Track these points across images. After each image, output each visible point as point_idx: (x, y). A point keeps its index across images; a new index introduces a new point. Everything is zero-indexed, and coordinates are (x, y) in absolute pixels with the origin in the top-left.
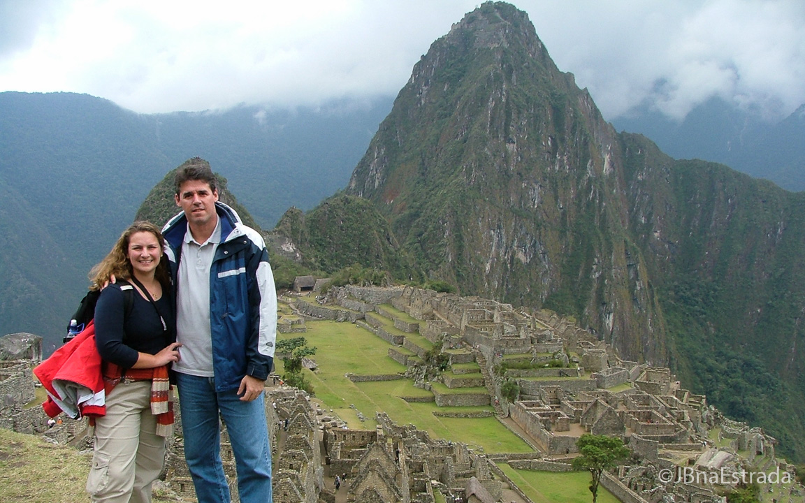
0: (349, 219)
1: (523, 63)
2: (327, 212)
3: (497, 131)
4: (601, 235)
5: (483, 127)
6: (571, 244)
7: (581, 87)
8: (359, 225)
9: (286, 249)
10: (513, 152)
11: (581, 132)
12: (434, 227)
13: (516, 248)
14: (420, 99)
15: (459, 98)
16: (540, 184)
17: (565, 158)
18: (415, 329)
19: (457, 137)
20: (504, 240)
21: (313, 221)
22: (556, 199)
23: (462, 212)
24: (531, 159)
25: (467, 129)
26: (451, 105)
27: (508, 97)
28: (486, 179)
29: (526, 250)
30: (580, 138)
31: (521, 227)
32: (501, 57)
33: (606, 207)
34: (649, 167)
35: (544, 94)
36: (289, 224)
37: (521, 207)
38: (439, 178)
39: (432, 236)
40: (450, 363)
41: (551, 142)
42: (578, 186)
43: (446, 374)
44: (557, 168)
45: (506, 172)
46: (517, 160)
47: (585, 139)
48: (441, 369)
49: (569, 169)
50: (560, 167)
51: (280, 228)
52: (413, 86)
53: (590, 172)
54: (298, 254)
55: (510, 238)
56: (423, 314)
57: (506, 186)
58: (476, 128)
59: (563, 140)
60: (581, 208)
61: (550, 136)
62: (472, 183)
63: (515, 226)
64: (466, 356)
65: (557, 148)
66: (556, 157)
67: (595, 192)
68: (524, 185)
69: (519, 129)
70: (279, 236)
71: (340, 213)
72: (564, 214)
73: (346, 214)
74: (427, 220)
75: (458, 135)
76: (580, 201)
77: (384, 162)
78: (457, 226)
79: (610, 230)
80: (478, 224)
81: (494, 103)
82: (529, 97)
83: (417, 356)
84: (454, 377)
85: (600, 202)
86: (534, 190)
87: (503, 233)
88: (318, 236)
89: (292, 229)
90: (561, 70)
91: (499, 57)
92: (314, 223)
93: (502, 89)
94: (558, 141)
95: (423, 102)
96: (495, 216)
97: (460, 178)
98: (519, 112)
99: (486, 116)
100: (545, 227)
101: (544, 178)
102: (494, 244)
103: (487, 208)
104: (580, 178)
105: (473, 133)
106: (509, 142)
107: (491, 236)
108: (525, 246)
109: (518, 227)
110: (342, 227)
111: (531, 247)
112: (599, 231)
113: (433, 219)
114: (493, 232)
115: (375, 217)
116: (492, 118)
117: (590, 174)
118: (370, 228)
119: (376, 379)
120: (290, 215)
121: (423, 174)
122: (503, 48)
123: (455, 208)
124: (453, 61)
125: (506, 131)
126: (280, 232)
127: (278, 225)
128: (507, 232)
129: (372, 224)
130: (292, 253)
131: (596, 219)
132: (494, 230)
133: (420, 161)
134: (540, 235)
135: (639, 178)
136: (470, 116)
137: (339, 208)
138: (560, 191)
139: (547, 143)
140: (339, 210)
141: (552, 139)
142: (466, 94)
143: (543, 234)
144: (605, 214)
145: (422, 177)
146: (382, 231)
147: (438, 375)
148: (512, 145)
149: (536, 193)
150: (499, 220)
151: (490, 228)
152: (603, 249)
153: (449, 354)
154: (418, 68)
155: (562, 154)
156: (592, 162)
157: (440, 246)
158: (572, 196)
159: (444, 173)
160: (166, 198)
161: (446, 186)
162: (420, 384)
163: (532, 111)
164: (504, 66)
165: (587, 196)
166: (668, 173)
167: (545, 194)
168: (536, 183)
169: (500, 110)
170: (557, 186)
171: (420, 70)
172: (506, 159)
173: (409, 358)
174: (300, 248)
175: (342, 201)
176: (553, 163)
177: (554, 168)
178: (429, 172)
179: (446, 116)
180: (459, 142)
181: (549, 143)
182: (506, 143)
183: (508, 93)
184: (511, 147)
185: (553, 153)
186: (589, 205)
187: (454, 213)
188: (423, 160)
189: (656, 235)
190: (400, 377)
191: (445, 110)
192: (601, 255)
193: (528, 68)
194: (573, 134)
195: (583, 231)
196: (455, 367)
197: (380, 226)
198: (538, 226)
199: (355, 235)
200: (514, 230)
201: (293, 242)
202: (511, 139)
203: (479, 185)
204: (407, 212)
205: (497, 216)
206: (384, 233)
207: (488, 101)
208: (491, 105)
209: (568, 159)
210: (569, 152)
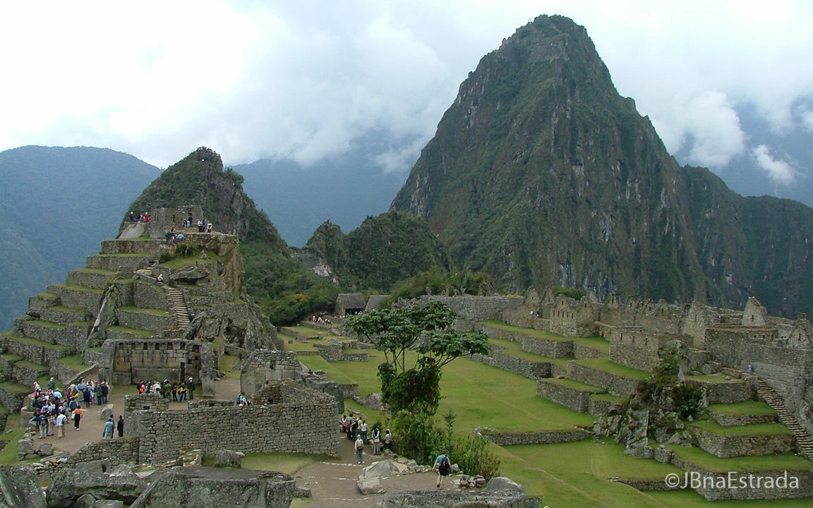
0: (398, 239)
1: (585, 79)
2: (372, 229)
3: (562, 151)
4: (680, 274)
5: (547, 144)
6: (646, 283)
7: (643, 115)
8: (412, 247)
9: (319, 273)
10: (580, 175)
11: (653, 156)
12: (496, 259)
13: (586, 288)
14: (469, 121)
15: (515, 116)
16: (611, 213)
17: (636, 185)
18: (568, 351)
19: (515, 158)
20: (574, 277)
21: (353, 240)
22: (628, 231)
23: (528, 241)
24: (600, 185)
25: (527, 148)
26: (506, 124)
27: (573, 113)
28: (553, 204)
29: (597, 291)
30: (652, 164)
31: (592, 263)
32: (562, 70)
33: (683, 242)
34: (717, 204)
35: (610, 114)
36: (323, 241)
37: (590, 239)
38: (496, 205)
39: (493, 269)
40: (704, 403)
41: (620, 168)
42: (651, 218)
43: (701, 427)
44: (628, 197)
45: (574, 198)
46: (585, 185)
47: (657, 166)
48: (684, 416)
49: (641, 198)
50: (631, 195)
51: (312, 244)
52: (460, 107)
53: (664, 202)
54: (334, 280)
55: (581, 276)
56: (578, 326)
57: (574, 214)
58: (538, 146)
59: (633, 166)
60: (655, 243)
61: (620, 161)
62: (537, 209)
63: (585, 261)
64: (736, 387)
65: (628, 173)
66: (626, 184)
67: (670, 224)
68: (593, 214)
69: (587, 150)
70: (309, 255)
71: (388, 231)
72: (638, 250)
73: (394, 232)
74: (486, 251)
75: (516, 155)
76: (655, 235)
77: (428, 192)
78: (523, 257)
79: (690, 268)
80: (546, 256)
81: (557, 119)
82: (595, 116)
83: (606, 392)
84: (730, 433)
85: (678, 237)
86: (605, 220)
87: (573, 269)
88: (359, 258)
89: (327, 247)
90: (621, 94)
91: (560, 70)
92: (356, 241)
93: (565, 103)
94: (628, 166)
95: (472, 123)
96: (564, 249)
97: (524, 201)
98: (586, 131)
99: (550, 133)
100: (617, 264)
101: (616, 207)
102: (563, 282)
103: (555, 238)
104: (653, 207)
105: (535, 152)
106: (576, 164)
107: (560, 271)
108: (597, 286)
109: (588, 263)
110: (390, 249)
111: (603, 286)
112: (677, 269)
113: (494, 250)
114: (562, 267)
115: (430, 237)
116: (556, 136)
117: (664, 204)
118: (425, 250)
119: (540, 440)
120: (324, 230)
121: (475, 202)
122: (563, 60)
123: (520, 235)
124: (505, 78)
125: (573, 152)
126: (312, 250)
127: (309, 242)
128: (577, 268)
129: (427, 245)
130: (327, 277)
131: (674, 256)
132: (563, 264)
133: (471, 188)
134: (612, 274)
135: (707, 215)
136: (530, 133)
137: (386, 224)
138: (632, 223)
139: (615, 167)
140: (386, 227)
141: (621, 163)
142: (525, 110)
143: (616, 272)
144: (683, 250)
145: (475, 206)
146: (440, 254)
147: (680, 430)
148: (579, 167)
149: (607, 225)
150: (569, 253)
151: (559, 262)
152: (683, 290)
153: (699, 385)
154: (465, 87)
155: (633, 181)
156: (666, 191)
157: (505, 281)
158: (645, 229)
159: (501, 199)
160: (162, 198)
161: (505, 212)
162: (642, 450)
163: (598, 132)
164: (566, 80)
165: (662, 230)
166: (737, 210)
167: (616, 226)
168: (607, 212)
169: (565, 127)
170: (629, 217)
171: (467, 88)
172: (573, 183)
173: (594, 398)
174: (338, 272)
175: (389, 217)
176: (623, 191)
177: (624, 197)
178: (483, 200)
179: (500, 137)
180: (517, 164)
181: (618, 168)
182: (572, 165)
183: (572, 109)
184: (578, 170)
185: (623, 178)
186: (665, 239)
187: (519, 242)
188: (475, 187)
189: (728, 279)
190: (586, 436)
191: (499, 130)
192: (682, 297)
193: (591, 84)
194: (644, 159)
195: (659, 270)
196: (719, 411)
197: (437, 249)
198: (610, 262)
199: (407, 258)
200: (584, 266)
201: (329, 263)
202: (578, 160)
203: (545, 211)
204: (459, 245)
205: (566, 248)
206: (442, 257)
207: (551, 116)
208: (555, 121)
209: (639, 187)
210: (640, 179)
